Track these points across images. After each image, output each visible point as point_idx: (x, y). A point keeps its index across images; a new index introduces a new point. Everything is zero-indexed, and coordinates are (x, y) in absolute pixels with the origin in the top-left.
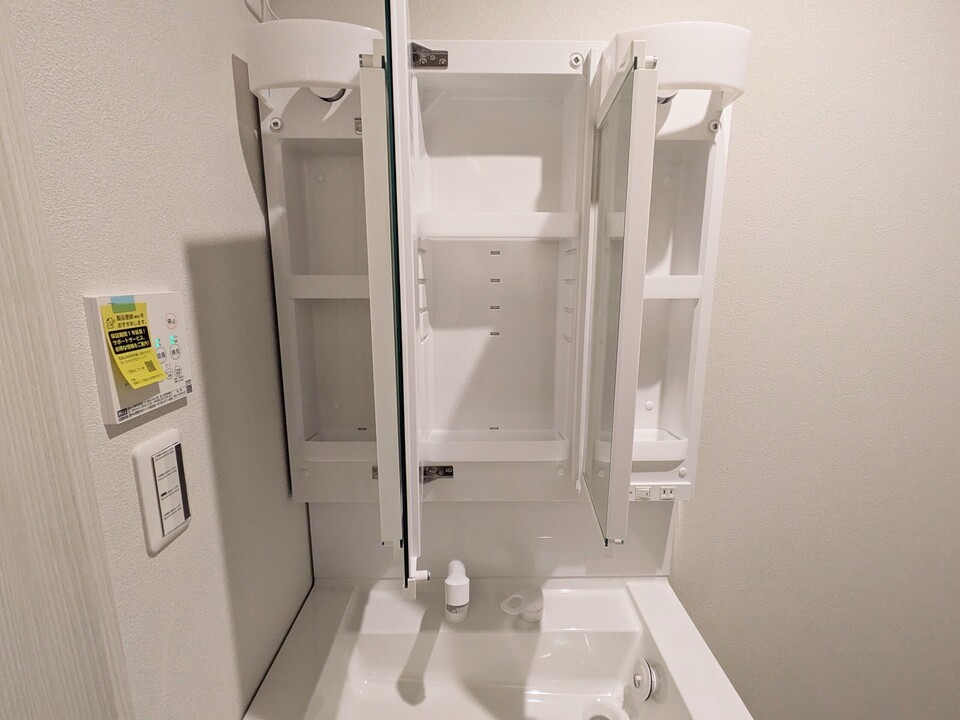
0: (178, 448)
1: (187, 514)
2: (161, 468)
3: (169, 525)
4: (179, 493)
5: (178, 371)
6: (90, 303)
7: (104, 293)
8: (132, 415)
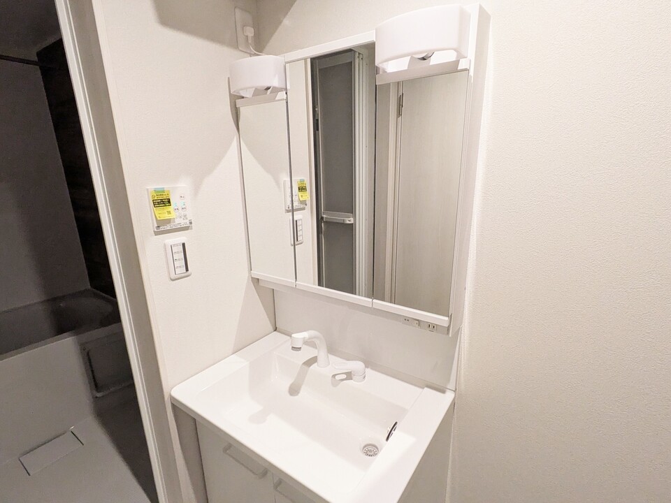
0: (184, 245)
1: (187, 270)
2: (175, 249)
3: (178, 271)
4: (184, 261)
5: (185, 216)
6: (147, 190)
7: (152, 187)
8: (162, 228)
